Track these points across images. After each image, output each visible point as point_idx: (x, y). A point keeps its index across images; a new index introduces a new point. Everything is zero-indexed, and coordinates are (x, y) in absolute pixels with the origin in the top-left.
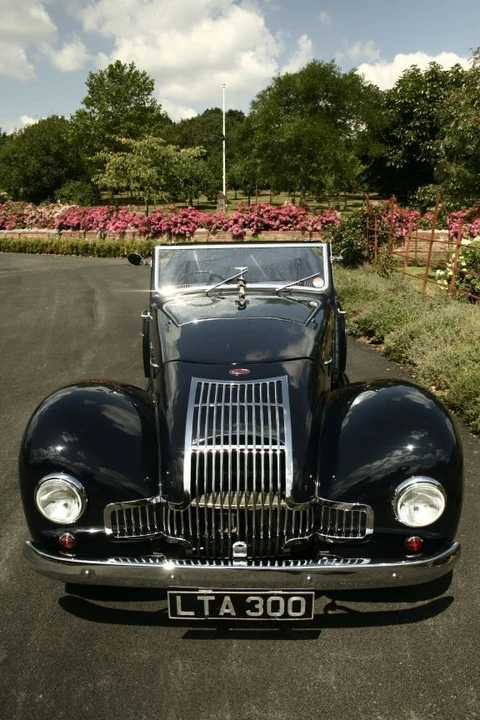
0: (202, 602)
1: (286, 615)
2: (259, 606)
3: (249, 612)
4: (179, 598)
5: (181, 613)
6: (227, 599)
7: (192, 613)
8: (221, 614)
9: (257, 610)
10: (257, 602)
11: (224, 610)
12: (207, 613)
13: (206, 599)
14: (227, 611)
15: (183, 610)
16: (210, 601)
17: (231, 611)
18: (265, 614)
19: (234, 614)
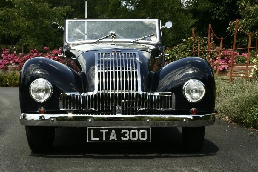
0: (103, 132)
1: (139, 140)
2: (127, 135)
3: (122, 138)
4: (92, 131)
5: (93, 139)
6: (113, 131)
7: (98, 139)
8: (111, 139)
9: (126, 137)
10: (126, 133)
11: (112, 137)
12: (104, 139)
13: (104, 131)
14: (113, 138)
15: (94, 137)
16: (106, 132)
17: (115, 138)
18: (130, 140)
19: (116, 139)
